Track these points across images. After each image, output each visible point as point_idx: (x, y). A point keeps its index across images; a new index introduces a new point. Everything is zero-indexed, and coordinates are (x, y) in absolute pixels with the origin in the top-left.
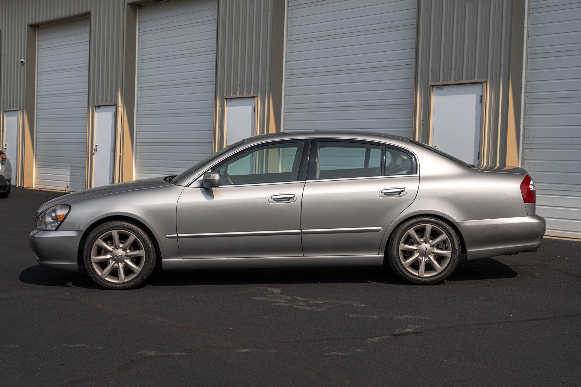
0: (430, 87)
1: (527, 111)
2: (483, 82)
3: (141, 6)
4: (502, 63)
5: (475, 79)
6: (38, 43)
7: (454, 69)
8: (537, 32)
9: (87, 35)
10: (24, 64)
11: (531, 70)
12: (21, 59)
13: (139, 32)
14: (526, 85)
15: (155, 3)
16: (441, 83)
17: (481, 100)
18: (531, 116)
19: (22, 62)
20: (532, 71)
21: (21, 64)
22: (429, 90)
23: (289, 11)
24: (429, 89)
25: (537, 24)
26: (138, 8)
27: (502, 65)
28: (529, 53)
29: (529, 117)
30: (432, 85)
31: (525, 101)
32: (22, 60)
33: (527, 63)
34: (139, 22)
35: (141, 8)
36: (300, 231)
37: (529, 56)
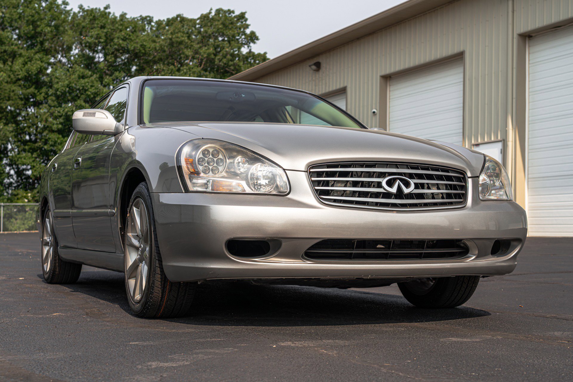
3: (531, 36)
6: (389, 94)
9: (461, 75)
10: (376, 115)
12: (372, 109)
13: (529, 64)
15: (552, 31)
19: (374, 112)
21: (372, 114)
26: (527, 38)
32: (374, 110)
34: (529, 54)
35: (531, 38)
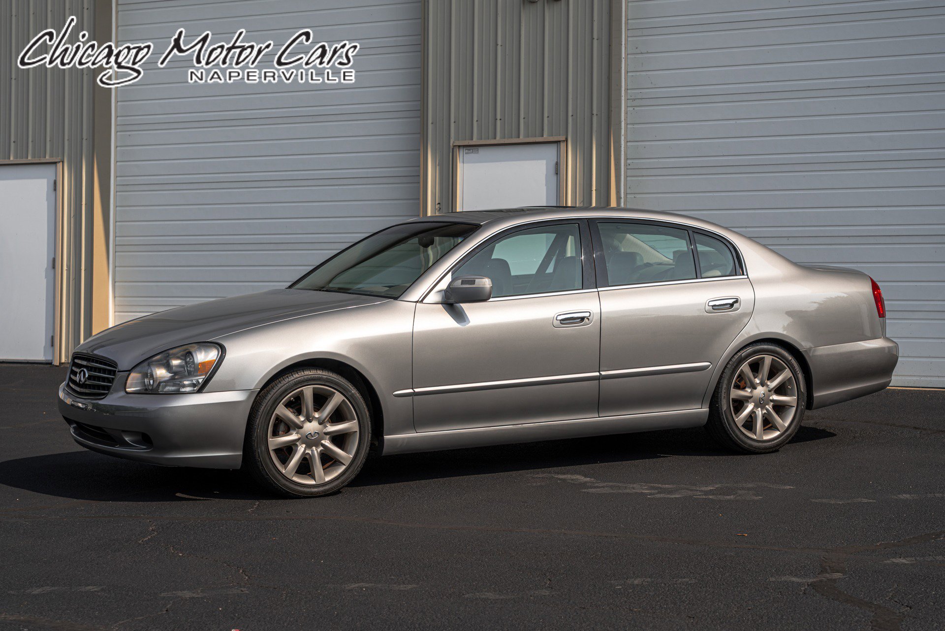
0: (453, 149)
1: (630, 188)
2: (560, 141)
4: (595, 112)
5: (544, 137)
7: (500, 119)
8: (642, 66)
11: (633, 124)
14: (626, 146)
16: (475, 141)
17: (558, 170)
18: (636, 196)
20: (636, 126)
22: (451, 154)
23: (120, 13)
24: (451, 150)
25: (642, 53)
27: (595, 115)
28: (629, 97)
29: (633, 196)
30: (459, 145)
31: (625, 172)
33: (627, 113)
36: (597, 374)
37: (630, 103)
